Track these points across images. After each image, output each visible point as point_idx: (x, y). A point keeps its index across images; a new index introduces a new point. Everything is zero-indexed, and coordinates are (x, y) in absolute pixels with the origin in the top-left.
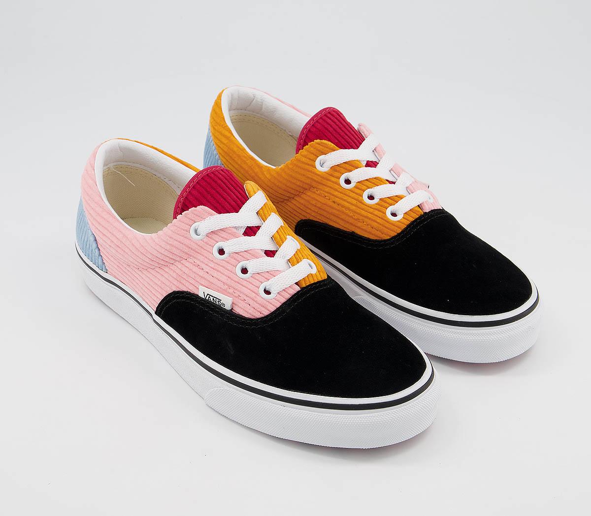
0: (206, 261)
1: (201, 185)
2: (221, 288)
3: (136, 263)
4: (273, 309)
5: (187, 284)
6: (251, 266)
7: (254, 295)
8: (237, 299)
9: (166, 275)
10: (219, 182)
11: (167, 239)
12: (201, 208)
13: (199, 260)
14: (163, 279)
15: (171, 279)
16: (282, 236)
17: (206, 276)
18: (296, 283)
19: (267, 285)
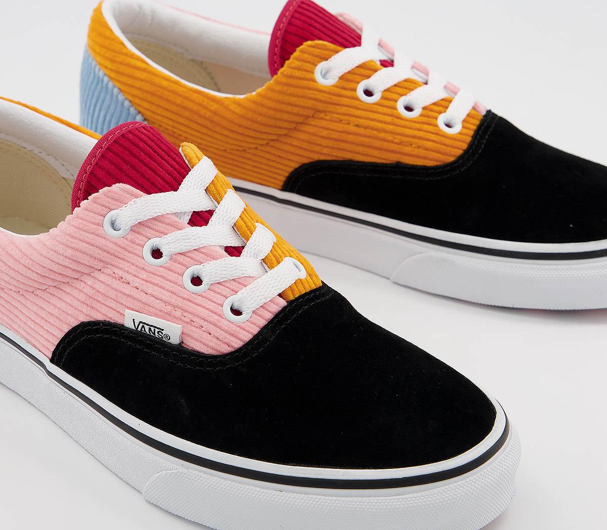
0: (133, 269)
1: (114, 153)
2: (161, 311)
3: (15, 283)
4: (247, 337)
5: (104, 310)
6: (208, 271)
7: (216, 317)
8: (188, 326)
9: (68, 299)
10: (142, 144)
11: (68, 240)
12: (118, 187)
13: (121, 269)
14: (63, 306)
15: (76, 303)
16: (249, 224)
17: (134, 293)
18: (280, 295)
19: (234, 300)
